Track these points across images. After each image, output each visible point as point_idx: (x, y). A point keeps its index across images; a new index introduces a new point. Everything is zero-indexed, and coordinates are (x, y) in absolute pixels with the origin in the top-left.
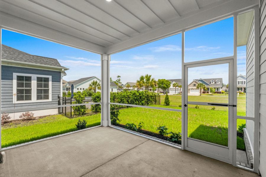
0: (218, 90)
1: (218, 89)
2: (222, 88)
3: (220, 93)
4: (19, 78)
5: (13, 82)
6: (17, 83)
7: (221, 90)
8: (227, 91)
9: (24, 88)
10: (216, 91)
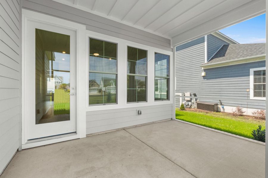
4: (256, 73)
5: (249, 78)
6: (254, 78)
9: (262, 83)
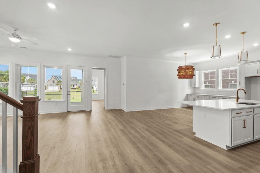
0: (73, 87)
1: (73, 85)
2: (76, 85)
3: (75, 89)
7: (76, 87)
8: (80, 87)
10: (72, 87)
